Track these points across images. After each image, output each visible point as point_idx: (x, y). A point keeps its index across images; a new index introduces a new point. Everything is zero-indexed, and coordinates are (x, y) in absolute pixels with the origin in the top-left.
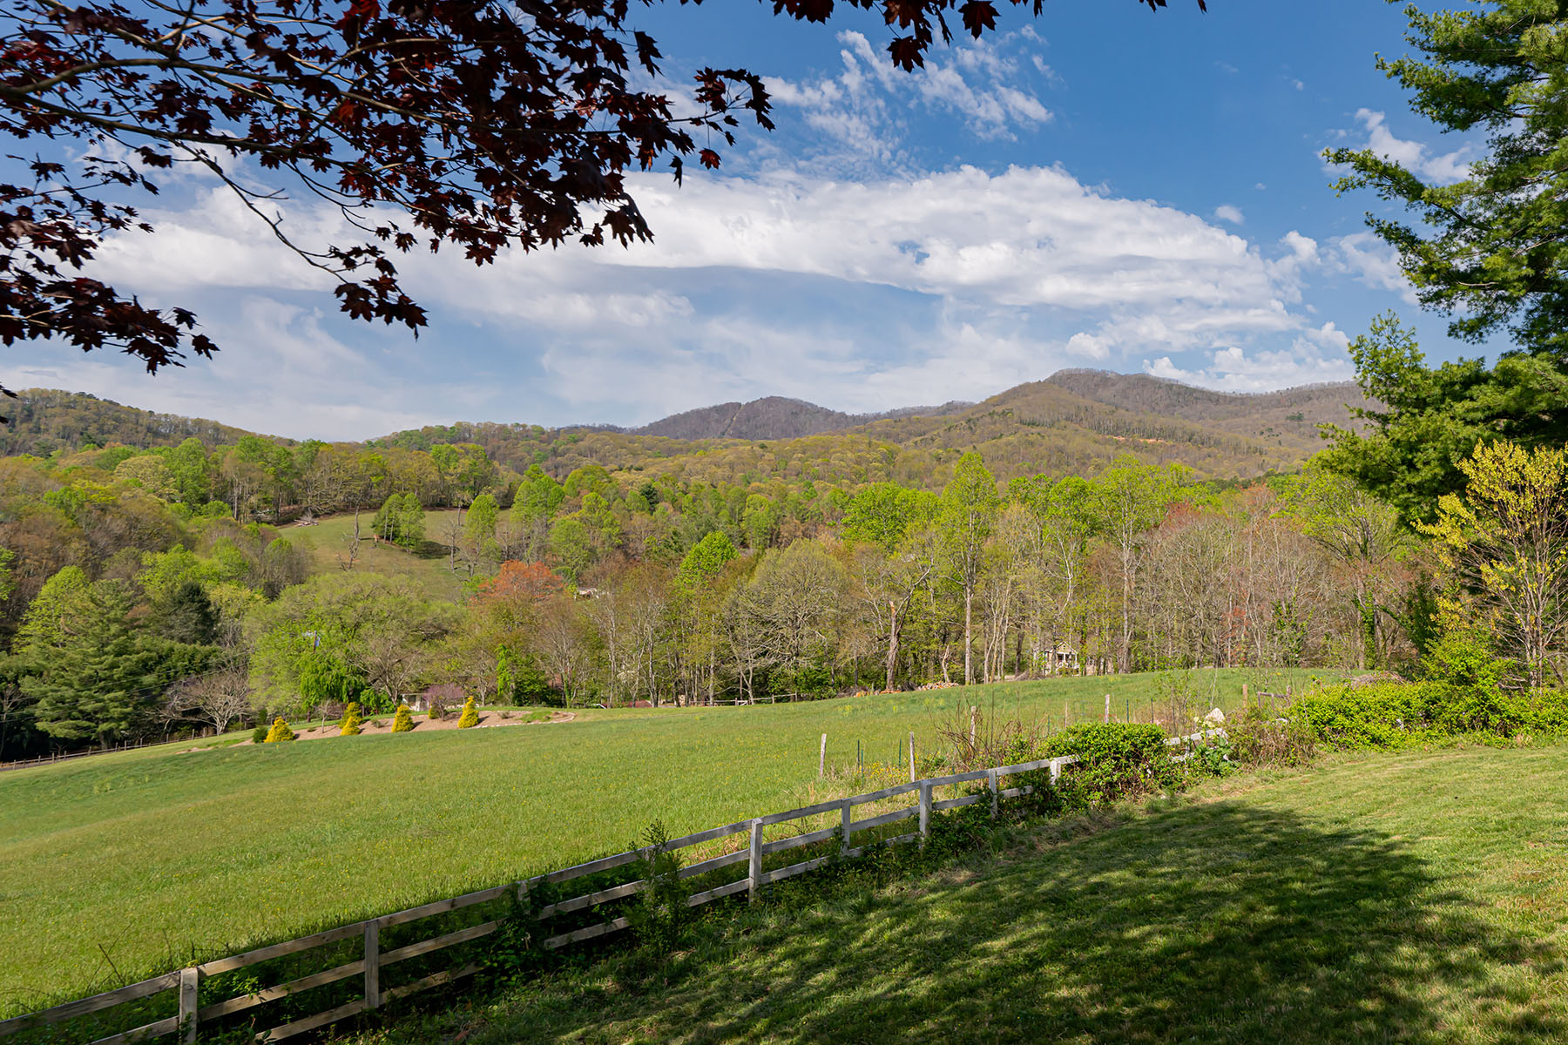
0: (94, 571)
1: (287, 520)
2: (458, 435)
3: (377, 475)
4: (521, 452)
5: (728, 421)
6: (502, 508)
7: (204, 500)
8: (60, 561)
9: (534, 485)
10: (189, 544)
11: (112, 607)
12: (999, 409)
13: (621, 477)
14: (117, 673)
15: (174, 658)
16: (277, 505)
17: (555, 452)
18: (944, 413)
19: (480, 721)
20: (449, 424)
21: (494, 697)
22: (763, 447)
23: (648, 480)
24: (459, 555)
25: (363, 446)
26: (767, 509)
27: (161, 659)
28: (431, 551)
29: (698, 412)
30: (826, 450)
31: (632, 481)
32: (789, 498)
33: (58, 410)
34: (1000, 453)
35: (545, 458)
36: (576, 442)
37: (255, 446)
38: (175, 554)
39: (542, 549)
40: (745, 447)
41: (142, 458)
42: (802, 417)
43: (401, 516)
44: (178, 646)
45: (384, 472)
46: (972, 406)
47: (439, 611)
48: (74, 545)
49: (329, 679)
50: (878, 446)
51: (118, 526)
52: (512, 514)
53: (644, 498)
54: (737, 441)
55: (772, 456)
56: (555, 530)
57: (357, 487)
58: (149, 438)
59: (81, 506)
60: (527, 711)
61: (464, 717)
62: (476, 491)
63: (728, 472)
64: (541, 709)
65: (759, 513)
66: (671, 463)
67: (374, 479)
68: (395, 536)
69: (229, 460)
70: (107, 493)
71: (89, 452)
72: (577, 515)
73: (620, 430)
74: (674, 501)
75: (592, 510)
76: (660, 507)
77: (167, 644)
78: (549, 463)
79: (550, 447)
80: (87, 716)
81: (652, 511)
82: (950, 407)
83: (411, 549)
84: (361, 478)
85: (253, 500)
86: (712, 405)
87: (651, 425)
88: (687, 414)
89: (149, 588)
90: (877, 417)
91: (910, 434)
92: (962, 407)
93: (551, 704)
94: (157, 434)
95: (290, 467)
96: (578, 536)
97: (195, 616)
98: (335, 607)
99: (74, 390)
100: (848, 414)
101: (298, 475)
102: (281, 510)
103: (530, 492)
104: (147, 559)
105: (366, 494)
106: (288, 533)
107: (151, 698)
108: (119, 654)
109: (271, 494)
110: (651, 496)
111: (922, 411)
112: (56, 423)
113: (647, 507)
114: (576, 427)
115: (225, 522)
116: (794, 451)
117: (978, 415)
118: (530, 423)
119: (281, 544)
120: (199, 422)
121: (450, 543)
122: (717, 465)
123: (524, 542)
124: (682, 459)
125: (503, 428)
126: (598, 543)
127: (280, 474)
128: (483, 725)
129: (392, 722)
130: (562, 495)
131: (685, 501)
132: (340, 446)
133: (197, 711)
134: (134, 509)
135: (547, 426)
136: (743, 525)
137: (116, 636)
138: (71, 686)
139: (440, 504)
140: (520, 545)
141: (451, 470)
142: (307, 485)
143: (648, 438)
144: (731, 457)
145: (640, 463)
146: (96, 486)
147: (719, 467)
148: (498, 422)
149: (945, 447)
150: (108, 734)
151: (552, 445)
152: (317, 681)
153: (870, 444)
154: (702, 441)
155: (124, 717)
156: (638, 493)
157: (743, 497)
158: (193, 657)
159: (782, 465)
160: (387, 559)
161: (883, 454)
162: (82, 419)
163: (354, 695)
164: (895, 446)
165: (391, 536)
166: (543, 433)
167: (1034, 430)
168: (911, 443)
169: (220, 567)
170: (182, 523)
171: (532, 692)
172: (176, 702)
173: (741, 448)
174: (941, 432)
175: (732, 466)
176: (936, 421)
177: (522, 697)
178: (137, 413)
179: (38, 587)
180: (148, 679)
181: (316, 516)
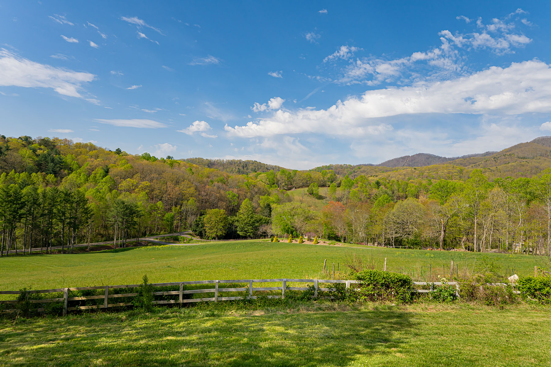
0: (251, 199)
1: (290, 189)
2: (329, 167)
3: (308, 178)
4: (345, 172)
5: (405, 161)
6: (338, 187)
7: (274, 184)
8: (246, 197)
9: (346, 181)
10: (269, 195)
11: (250, 208)
12: (508, 153)
13: (370, 178)
14: (251, 222)
15: (263, 220)
16: (288, 186)
17: (354, 172)
18: (485, 156)
19: (318, 243)
20: (328, 165)
21: (323, 237)
22: (415, 169)
23: (378, 179)
24: (327, 199)
25: (308, 171)
26: (415, 188)
27: (260, 220)
28: (320, 198)
29: (396, 159)
30: (437, 169)
31: (373, 179)
32: (422, 185)
33: (251, 164)
34: (508, 169)
35: (352, 173)
36: (360, 169)
37: (283, 171)
38: (265, 197)
39: (347, 198)
40: (409, 169)
41: (263, 175)
42: (430, 159)
43: (314, 188)
44: (264, 217)
45: (310, 177)
46: (496, 153)
47: (312, 213)
48: (248, 194)
49: (287, 228)
50: (456, 168)
51: (256, 190)
52: (340, 188)
54: (408, 167)
55: (418, 172)
56: (351, 193)
57: (304, 181)
58: (266, 170)
59: (250, 185)
60: (330, 242)
61: (314, 241)
62: (332, 182)
63: (403, 177)
64: (334, 241)
65: (412, 189)
66: (386, 174)
67: (308, 179)
68: (312, 194)
69: (279, 175)
70: (255, 183)
71: (254, 174)
72: (357, 189)
73: (373, 165)
74: (385, 185)
75: (361, 188)
76: (381, 187)
77: (262, 217)
78: (353, 175)
79: (353, 170)
80: (246, 231)
81: (378, 188)
82: (487, 154)
83: (316, 197)
84: (305, 179)
85: (283, 184)
86: (400, 157)
87: (382, 163)
88: (393, 160)
89: (261, 204)
90: (458, 158)
91: (470, 163)
92: (493, 153)
93: (337, 240)
94: (268, 169)
95: (291, 176)
96: (357, 195)
97: (268, 211)
98: (289, 210)
99: (254, 160)
100: (447, 157)
101: (292, 178)
102: (289, 187)
103: (345, 183)
104: (261, 197)
105: (307, 183)
106: (289, 192)
107: (256, 229)
108: (251, 218)
109: (287, 183)
110: (378, 184)
111: (476, 155)
112: (250, 167)
113: (377, 187)
114: (361, 165)
115: (276, 189)
116: (426, 170)
117: (499, 156)
118: (348, 164)
119: (287, 195)
120: (275, 166)
121: (325, 196)
122: (400, 175)
123: (343, 196)
124: (389, 173)
125: (341, 165)
126: (362, 197)
127: (288, 178)
128: (319, 244)
129: (299, 240)
130: (353, 183)
131: (388, 185)
132: (300, 171)
133: (265, 233)
134: (260, 186)
135: (352, 165)
136: (407, 193)
137: (251, 214)
138: (243, 224)
139: (323, 186)
140: (341, 197)
141: (326, 177)
142: (294, 181)
143: (380, 167)
144: (405, 172)
145: (377, 174)
146: (253, 181)
147: (401, 175)
148: (340, 164)
149: (484, 167)
150: (249, 235)
151: (354, 170)
152: (284, 228)
153: (453, 167)
154: (396, 167)
155: (252, 232)
156: (375, 183)
157: (407, 184)
158: (266, 220)
159: (421, 174)
160: (311, 199)
161: (458, 170)
162: (255, 166)
163: (292, 233)
164: (463, 168)
165: (311, 194)
166: (351, 166)
167: (524, 160)
168: (470, 166)
169: (274, 200)
170: (268, 190)
171: (332, 237)
172: (262, 230)
173: (408, 169)
174: (483, 162)
175: (405, 175)
176: (481, 159)
177: (330, 238)
178: (264, 164)
179: (242, 203)
180: (257, 224)
181: (296, 188)
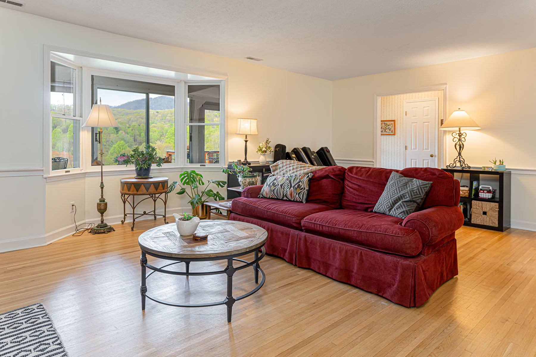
53: (114, 130)
